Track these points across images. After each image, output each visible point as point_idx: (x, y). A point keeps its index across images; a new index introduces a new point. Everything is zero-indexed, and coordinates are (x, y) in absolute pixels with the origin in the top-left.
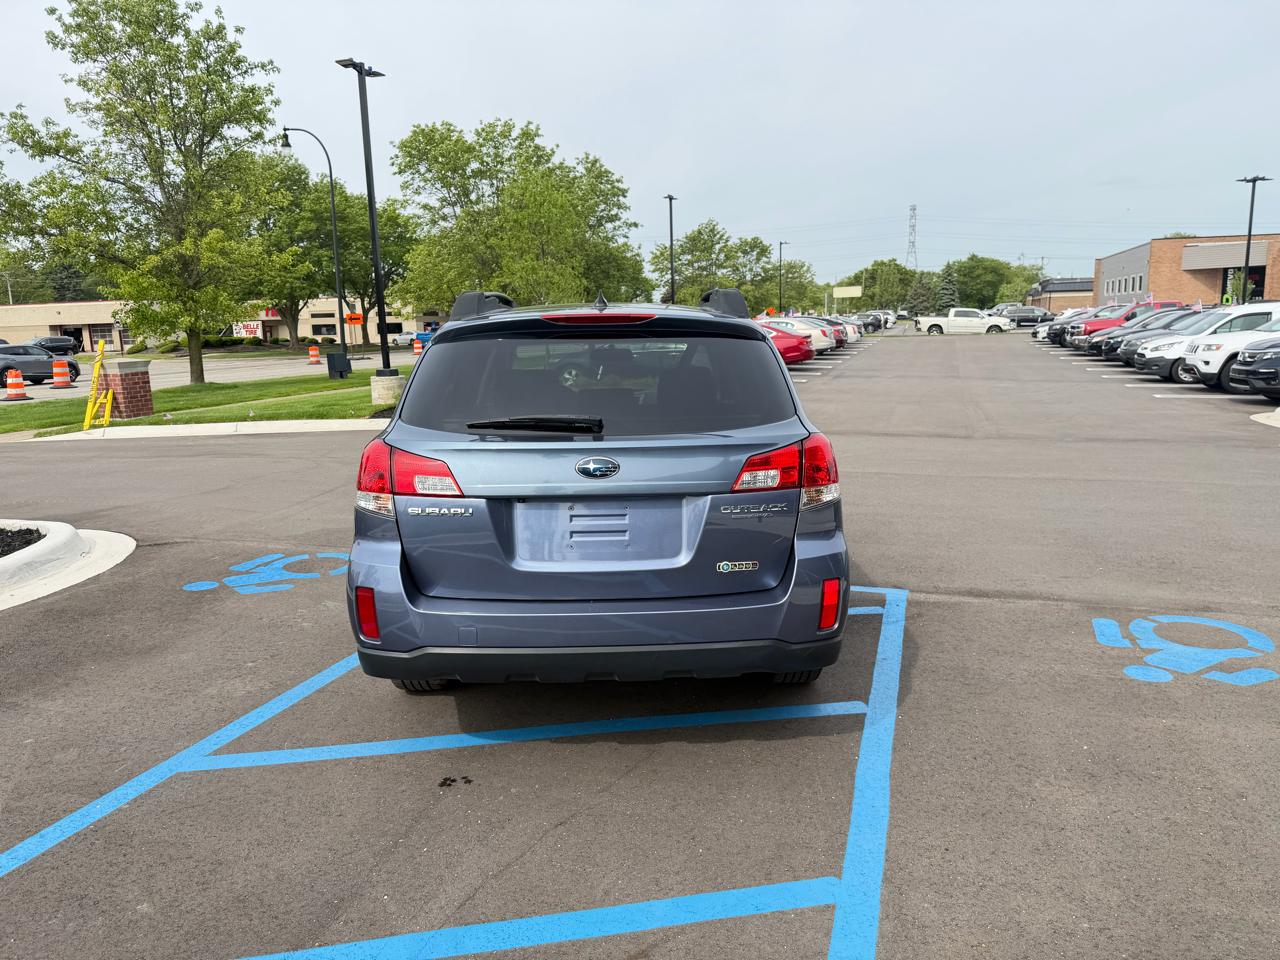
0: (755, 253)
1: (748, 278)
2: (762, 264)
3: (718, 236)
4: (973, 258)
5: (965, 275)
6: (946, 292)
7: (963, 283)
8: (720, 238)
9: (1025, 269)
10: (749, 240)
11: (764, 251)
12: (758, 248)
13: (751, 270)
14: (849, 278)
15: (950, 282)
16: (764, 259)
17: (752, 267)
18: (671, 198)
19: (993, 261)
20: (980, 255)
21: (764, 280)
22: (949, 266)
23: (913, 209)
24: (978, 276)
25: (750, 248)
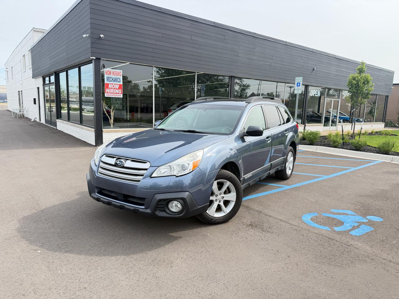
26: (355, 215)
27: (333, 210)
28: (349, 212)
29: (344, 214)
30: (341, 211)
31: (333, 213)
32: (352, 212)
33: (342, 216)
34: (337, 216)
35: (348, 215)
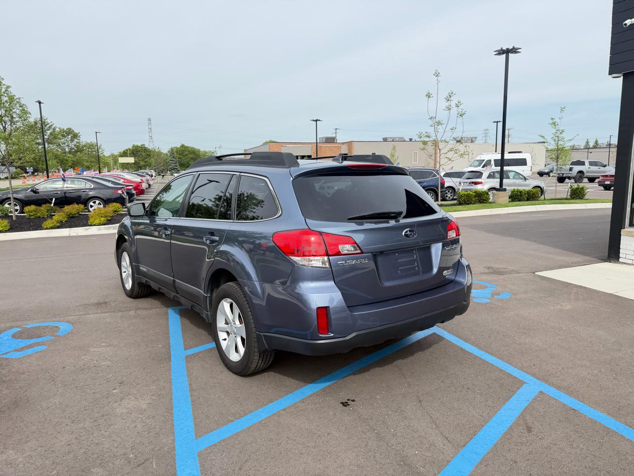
0: (70, 136)
1: (67, 150)
2: (75, 143)
3: (48, 126)
4: (183, 146)
5: (180, 154)
6: (172, 162)
7: (179, 158)
8: (50, 127)
9: (206, 152)
10: (65, 129)
11: (75, 136)
12: (71, 134)
13: (68, 146)
14: (120, 153)
15: (174, 157)
16: (76, 140)
17: (68, 145)
18: (40, 103)
19: (192, 148)
20: (186, 145)
21: (77, 151)
22: (172, 149)
23: (150, 120)
24: (186, 155)
25: (66, 133)
26: (4, 354)
27: (44, 347)
28: (17, 355)
29: (22, 349)
30: (30, 351)
31: (38, 344)
32: (12, 357)
33: (22, 345)
34: (30, 343)
35: (14, 351)
